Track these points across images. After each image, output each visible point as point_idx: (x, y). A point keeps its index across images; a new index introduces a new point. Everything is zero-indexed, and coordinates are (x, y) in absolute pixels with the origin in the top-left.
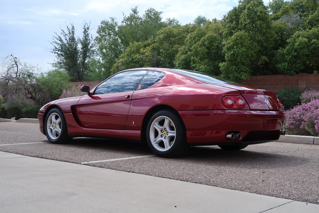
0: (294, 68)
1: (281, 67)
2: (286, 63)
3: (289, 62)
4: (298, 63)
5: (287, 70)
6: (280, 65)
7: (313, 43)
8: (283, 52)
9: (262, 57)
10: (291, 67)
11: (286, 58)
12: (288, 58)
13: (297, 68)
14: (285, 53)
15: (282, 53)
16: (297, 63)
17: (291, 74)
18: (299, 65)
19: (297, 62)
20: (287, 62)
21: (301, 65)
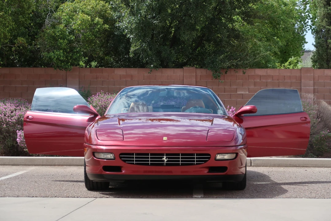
0: (70, 59)
1: (54, 57)
2: (61, 51)
3: (64, 50)
4: (77, 51)
5: (62, 61)
6: (52, 54)
7: (98, 24)
8: (55, 34)
9: (18, 39)
10: (67, 57)
11: (60, 43)
12: (63, 43)
13: (74, 59)
14: (58, 36)
15: (53, 34)
16: (75, 52)
17: (66, 68)
18: (78, 55)
19: (75, 50)
20: (61, 49)
21: (80, 55)
